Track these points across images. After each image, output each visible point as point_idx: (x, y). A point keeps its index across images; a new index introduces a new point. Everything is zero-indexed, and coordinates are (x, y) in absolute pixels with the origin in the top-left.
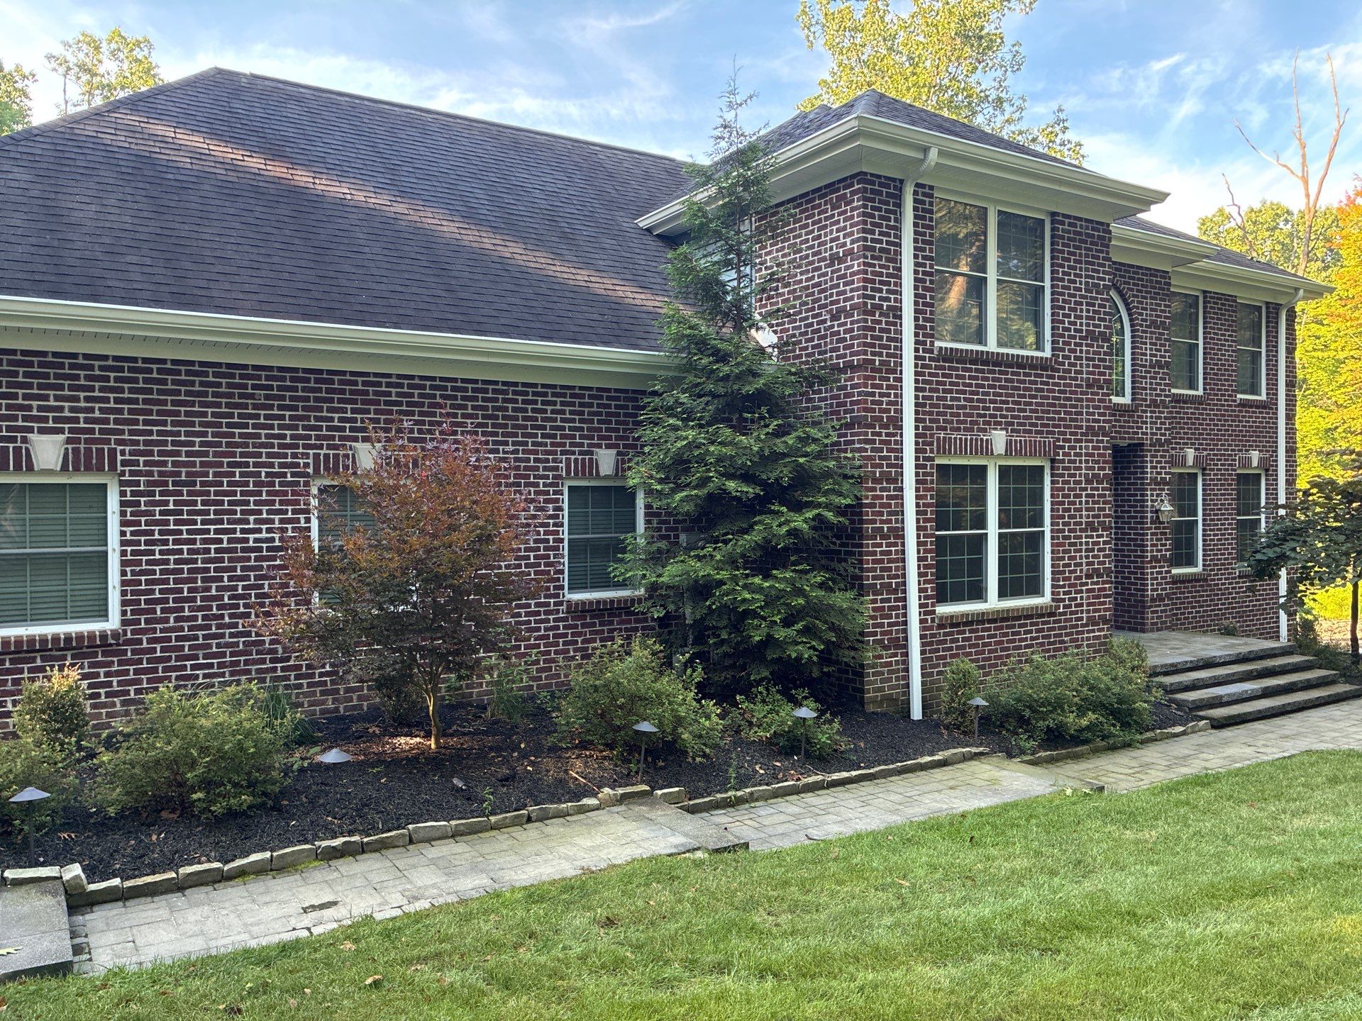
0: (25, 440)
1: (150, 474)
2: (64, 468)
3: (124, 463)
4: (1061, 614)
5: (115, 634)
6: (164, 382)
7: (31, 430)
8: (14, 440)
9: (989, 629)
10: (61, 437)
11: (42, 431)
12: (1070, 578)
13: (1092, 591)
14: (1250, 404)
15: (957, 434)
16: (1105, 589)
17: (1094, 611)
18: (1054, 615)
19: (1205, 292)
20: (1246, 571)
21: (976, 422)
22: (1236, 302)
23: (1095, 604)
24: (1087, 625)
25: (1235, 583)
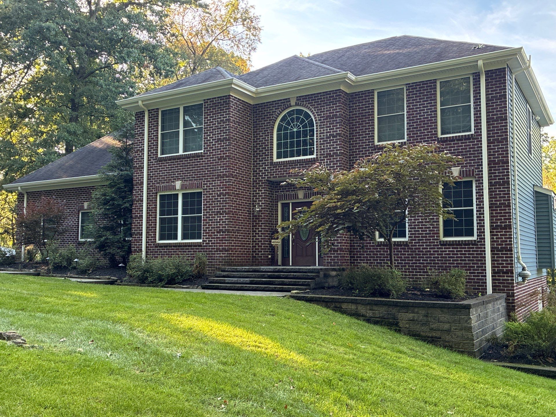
12: (209, 233)
13: (219, 238)
14: (452, 139)
15: (163, 185)
16: (225, 238)
17: (219, 246)
18: (201, 246)
19: (407, 84)
20: (450, 241)
21: (170, 180)
22: (436, 82)
23: (220, 243)
24: (217, 251)
25: (437, 248)
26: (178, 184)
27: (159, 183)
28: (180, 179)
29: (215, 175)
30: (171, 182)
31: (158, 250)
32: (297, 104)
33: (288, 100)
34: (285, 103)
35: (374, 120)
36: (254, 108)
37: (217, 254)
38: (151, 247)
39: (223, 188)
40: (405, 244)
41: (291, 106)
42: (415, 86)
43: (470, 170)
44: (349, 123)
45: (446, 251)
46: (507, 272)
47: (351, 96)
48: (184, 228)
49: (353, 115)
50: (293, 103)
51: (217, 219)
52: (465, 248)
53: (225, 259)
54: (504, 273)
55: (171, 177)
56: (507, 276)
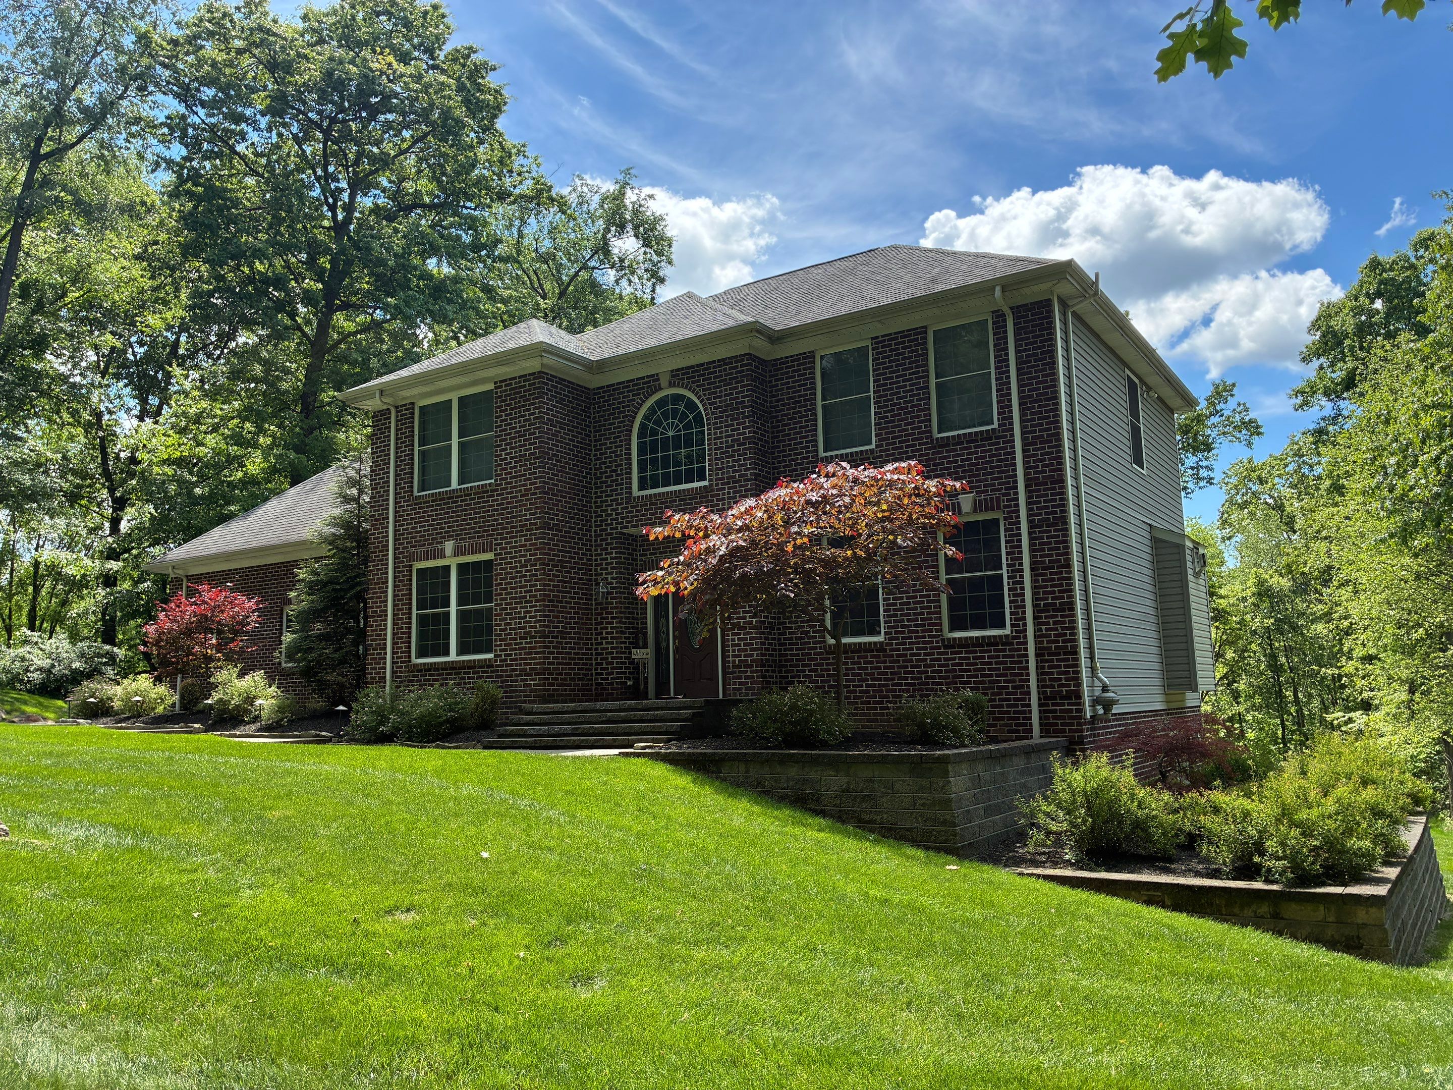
4: (497, 666)
9: (442, 675)
13: (524, 648)
14: (958, 440)
15: (422, 549)
16: (535, 648)
17: (525, 664)
18: (492, 666)
19: (873, 339)
20: (960, 639)
21: (435, 539)
22: (926, 332)
23: (526, 659)
24: (521, 675)
25: (938, 654)
26: (449, 546)
27: (415, 546)
28: (452, 536)
29: (516, 527)
31: (413, 676)
32: (671, 385)
33: (655, 378)
34: (650, 384)
35: (815, 409)
36: (595, 394)
37: (522, 680)
38: (401, 672)
39: (530, 550)
40: (879, 647)
41: (661, 389)
42: (889, 340)
43: (992, 499)
44: (772, 417)
45: (954, 659)
46: (1068, 697)
47: (773, 365)
48: (462, 632)
49: (777, 401)
50: (664, 382)
51: (520, 613)
52: (990, 651)
53: (536, 691)
54: (1062, 698)
55: (437, 534)
56: (1069, 704)
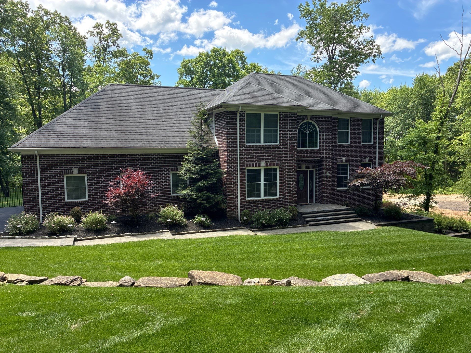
0: (72, 169)
1: (92, 174)
2: (78, 174)
3: (88, 172)
4: (281, 200)
5: (87, 201)
6: (94, 158)
7: (73, 167)
8: (70, 169)
10: (78, 168)
11: (74, 168)
12: (284, 193)
14: (366, 145)
15: (251, 163)
17: (291, 200)
19: (350, 118)
21: (257, 160)
23: (291, 198)
24: (289, 203)
26: (263, 163)
27: (248, 162)
28: (264, 160)
29: (288, 159)
30: (257, 162)
31: (248, 204)
35: (337, 132)
38: (243, 203)
39: (293, 167)
41: (307, 120)
42: (353, 119)
50: (309, 118)
51: (289, 185)
55: (257, 159)
